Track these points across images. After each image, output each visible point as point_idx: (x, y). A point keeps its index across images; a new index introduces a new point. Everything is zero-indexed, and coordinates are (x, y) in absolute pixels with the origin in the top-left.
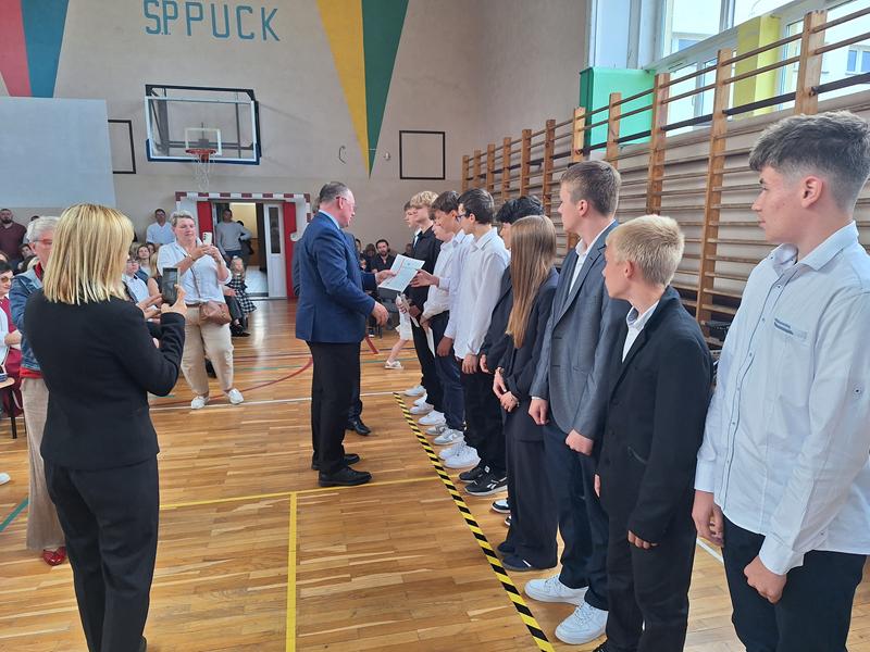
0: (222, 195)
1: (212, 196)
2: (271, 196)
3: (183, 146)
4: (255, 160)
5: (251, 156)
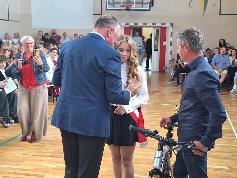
0: (135, 24)
1: (130, 24)
2: (155, 24)
3: (120, 4)
4: (148, 9)
5: (147, 7)
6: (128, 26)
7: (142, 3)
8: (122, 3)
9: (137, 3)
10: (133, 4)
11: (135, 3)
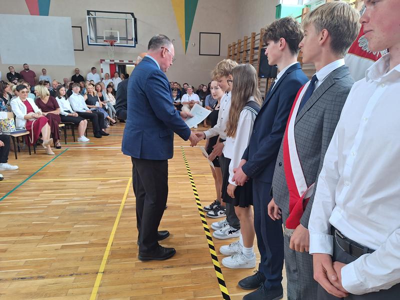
1: (116, 61)
3: (103, 39)
4: (134, 45)
5: (132, 43)
6: (113, 63)
7: (126, 39)
8: (105, 38)
9: (121, 39)
10: (117, 39)
11: (119, 39)
